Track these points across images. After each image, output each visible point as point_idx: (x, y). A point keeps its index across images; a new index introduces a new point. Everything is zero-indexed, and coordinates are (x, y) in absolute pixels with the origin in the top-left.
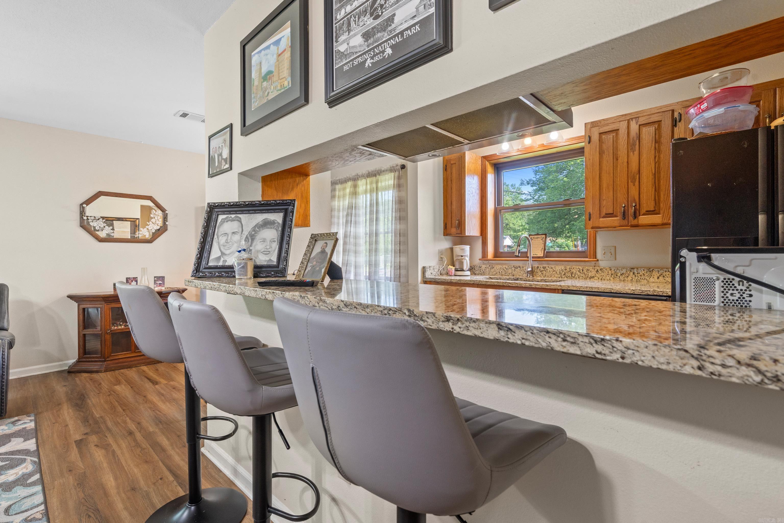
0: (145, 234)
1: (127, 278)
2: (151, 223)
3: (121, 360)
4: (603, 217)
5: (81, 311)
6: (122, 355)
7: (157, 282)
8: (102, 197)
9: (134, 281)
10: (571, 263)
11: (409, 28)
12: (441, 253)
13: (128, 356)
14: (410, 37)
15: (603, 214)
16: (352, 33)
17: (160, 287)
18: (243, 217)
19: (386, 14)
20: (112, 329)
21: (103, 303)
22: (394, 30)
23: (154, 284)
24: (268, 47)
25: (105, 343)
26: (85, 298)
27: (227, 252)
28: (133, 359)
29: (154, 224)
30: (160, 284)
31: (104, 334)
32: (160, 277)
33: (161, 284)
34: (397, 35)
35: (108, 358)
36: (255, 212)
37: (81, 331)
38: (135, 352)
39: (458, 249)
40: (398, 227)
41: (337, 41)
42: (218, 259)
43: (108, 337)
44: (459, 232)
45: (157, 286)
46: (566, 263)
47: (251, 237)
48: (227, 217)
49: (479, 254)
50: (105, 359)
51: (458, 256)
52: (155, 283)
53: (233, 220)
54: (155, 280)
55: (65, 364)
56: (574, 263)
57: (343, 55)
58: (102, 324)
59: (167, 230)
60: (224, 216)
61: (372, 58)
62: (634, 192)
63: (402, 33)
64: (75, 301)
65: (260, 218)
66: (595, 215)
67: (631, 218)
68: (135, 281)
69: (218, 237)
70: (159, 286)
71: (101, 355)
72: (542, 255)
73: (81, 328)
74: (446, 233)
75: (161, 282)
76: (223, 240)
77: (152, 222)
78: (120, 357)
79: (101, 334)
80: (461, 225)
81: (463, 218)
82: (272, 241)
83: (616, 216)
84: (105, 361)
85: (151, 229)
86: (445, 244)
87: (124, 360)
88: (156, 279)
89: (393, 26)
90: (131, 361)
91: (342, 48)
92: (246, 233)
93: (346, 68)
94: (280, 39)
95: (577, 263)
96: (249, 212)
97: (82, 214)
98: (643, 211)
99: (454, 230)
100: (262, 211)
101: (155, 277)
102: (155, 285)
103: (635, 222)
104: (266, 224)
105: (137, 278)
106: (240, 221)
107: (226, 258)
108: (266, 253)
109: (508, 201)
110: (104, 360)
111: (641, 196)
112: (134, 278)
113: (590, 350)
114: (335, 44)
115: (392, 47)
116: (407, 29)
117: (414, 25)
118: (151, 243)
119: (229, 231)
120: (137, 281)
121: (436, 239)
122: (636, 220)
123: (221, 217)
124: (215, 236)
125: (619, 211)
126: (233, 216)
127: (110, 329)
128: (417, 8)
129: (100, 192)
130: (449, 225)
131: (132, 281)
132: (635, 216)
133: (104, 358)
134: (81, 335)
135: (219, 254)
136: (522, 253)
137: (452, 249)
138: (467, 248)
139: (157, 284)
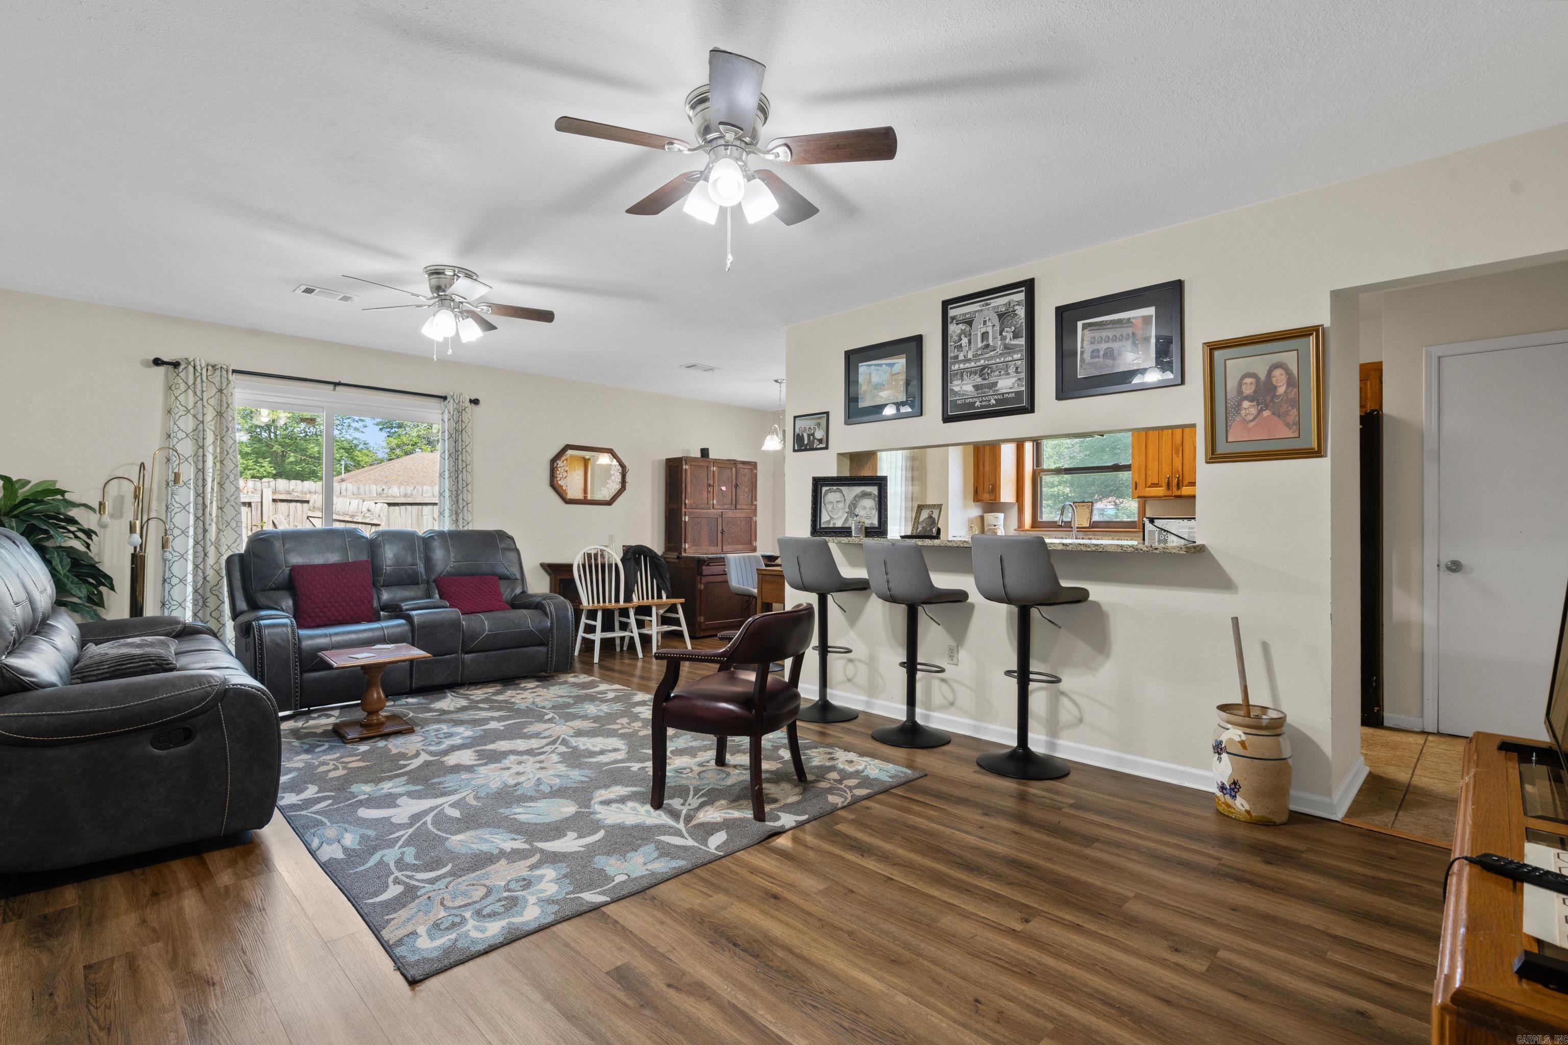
0: (605, 494)
4: (1149, 487)
10: (1119, 534)
11: (1008, 393)
12: (971, 521)
14: (1007, 398)
15: (1149, 484)
16: (964, 382)
18: (844, 489)
19: (992, 380)
22: (997, 390)
24: (880, 365)
26: (556, 567)
27: (835, 517)
29: (613, 482)
34: (1000, 394)
36: (854, 485)
39: (990, 517)
40: (910, 488)
41: (951, 383)
42: (829, 522)
44: (992, 498)
46: (1114, 534)
47: (853, 505)
48: (829, 489)
49: (1014, 524)
51: (991, 525)
53: (835, 491)
56: (1122, 534)
57: (956, 393)
59: (626, 490)
60: (827, 488)
61: (981, 402)
62: (1177, 463)
63: (1003, 394)
65: (858, 490)
66: (1141, 484)
67: (1175, 489)
69: (825, 505)
72: (1088, 526)
74: (977, 498)
76: (829, 507)
80: (995, 489)
81: (998, 483)
82: (871, 509)
83: (1161, 487)
85: (612, 489)
86: (975, 512)
89: (996, 388)
91: (956, 389)
92: (848, 502)
93: (959, 402)
94: (895, 364)
95: (1125, 534)
96: (849, 485)
97: (553, 470)
98: (1186, 482)
99: (986, 496)
100: (859, 485)
103: (1178, 493)
104: (865, 495)
106: (841, 492)
107: (835, 521)
108: (869, 518)
109: (1047, 464)
111: (1184, 468)
113: (1094, 549)
114: (949, 384)
115: (995, 400)
116: (1006, 393)
117: (1012, 392)
118: (612, 505)
119: (834, 500)
121: (965, 506)
122: (1179, 491)
123: (824, 489)
124: (823, 504)
125: (1164, 482)
126: (835, 488)
128: (1013, 384)
129: (567, 445)
130: (980, 490)
132: (1178, 487)
135: (829, 518)
136: (1065, 522)
137: (982, 518)
138: (1001, 516)
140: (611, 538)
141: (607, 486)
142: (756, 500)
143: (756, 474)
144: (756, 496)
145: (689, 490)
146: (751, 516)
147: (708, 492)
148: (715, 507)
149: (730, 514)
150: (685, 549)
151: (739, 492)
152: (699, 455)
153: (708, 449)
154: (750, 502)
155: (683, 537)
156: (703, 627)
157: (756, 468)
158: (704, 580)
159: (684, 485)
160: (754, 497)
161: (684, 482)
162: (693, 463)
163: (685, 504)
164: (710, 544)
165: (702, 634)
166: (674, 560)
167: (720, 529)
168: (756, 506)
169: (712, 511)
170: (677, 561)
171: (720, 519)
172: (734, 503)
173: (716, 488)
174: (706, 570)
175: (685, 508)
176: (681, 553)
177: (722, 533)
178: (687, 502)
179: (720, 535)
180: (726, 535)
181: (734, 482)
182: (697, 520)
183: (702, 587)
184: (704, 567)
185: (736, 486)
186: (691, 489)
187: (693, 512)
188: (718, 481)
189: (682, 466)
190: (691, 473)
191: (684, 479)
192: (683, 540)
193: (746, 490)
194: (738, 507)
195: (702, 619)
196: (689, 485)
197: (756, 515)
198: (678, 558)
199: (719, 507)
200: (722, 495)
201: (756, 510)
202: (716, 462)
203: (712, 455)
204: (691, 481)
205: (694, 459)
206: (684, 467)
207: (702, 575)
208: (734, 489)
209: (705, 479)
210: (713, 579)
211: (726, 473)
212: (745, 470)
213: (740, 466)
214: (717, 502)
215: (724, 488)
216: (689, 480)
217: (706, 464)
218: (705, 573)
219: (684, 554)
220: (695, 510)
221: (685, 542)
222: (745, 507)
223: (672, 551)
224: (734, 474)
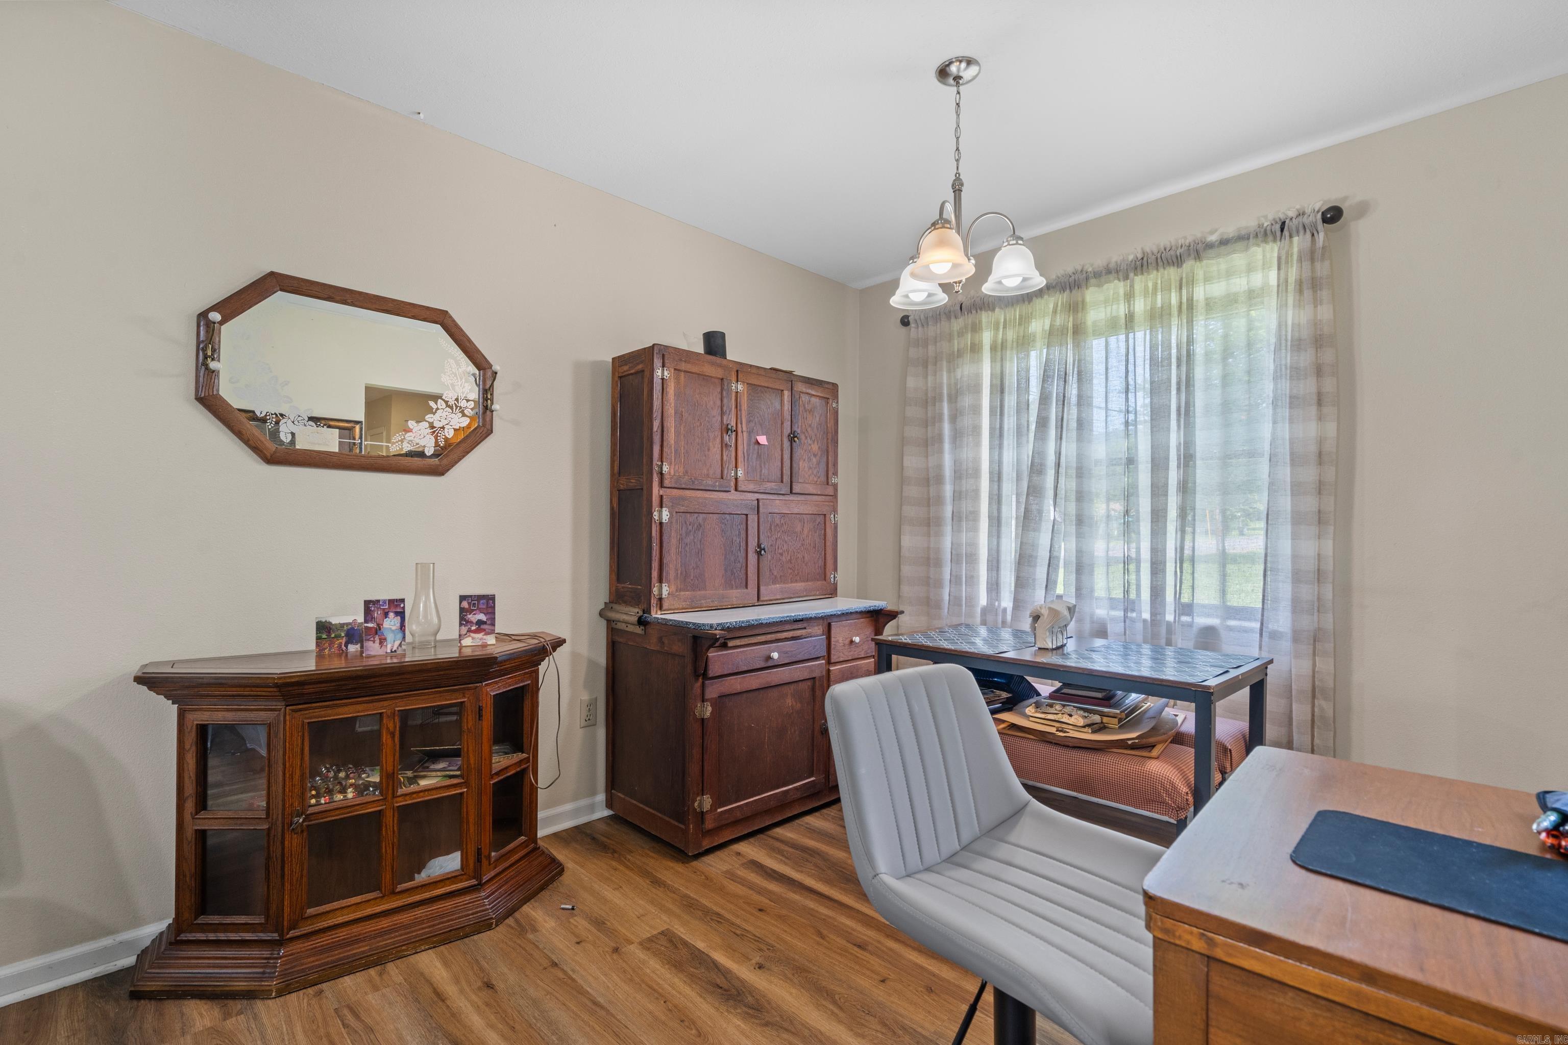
0: (422, 443)
1: (367, 603)
2: (444, 405)
3: (342, 933)
5: (191, 738)
6: (345, 911)
7: (470, 617)
8: (280, 297)
9: (391, 615)
13: (368, 911)
17: (480, 635)
20: (311, 810)
21: (280, 705)
23: (461, 625)
25: (283, 868)
26: (209, 685)
28: (385, 923)
29: (451, 408)
30: (480, 623)
31: (280, 829)
32: (480, 597)
33: (484, 623)
35: (293, 927)
37: (187, 816)
38: (394, 893)
43: (294, 842)
45: (470, 631)
50: (281, 935)
52: (462, 618)
54: (462, 610)
55: (126, 946)
58: (273, 788)
59: (492, 432)
64: (168, 697)
68: (397, 614)
70: (475, 632)
71: (267, 917)
73: (190, 805)
75: (482, 617)
77: (446, 402)
78: (340, 920)
79: (269, 829)
84: (280, 943)
85: (443, 428)
87: (356, 929)
88: (465, 604)
90: (382, 933)
97: (204, 350)
101: (462, 598)
102: (464, 630)
105: (403, 601)
110: (275, 936)
112: (391, 602)
118: (442, 474)
120: (401, 614)
127: (305, 805)
129: (272, 274)
131: (386, 615)
133: (278, 928)
134: (189, 834)
139: (471, 622)
140: (424, 572)
141: (429, 417)
142: (836, 474)
143: (836, 413)
144: (835, 464)
145: (671, 436)
146: (825, 510)
147: (724, 446)
148: (742, 487)
149: (777, 505)
150: (660, 599)
151: (798, 452)
152: (699, 347)
153: (723, 335)
154: (823, 479)
155: (655, 565)
156: (709, 824)
157: (836, 397)
158: (713, 690)
159: (656, 424)
160: (830, 467)
161: (656, 414)
162: (683, 366)
163: (661, 474)
164: (729, 584)
165: (706, 844)
166: (631, 628)
167: (753, 543)
168: (835, 486)
169: (733, 496)
170: (639, 630)
171: (753, 518)
172: (786, 478)
173: (743, 438)
174: (717, 659)
175: (661, 485)
176: (647, 611)
177: (759, 554)
178: (665, 469)
179: (752, 558)
180: (767, 557)
181: (787, 424)
182: (691, 518)
183: (708, 711)
184: (712, 654)
185: (793, 437)
186: (678, 434)
187: (683, 499)
188: (749, 422)
189: (652, 371)
190: (677, 395)
191: (657, 403)
192: (655, 574)
193: (815, 447)
194: (797, 488)
195: (706, 802)
196: (671, 424)
197: (835, 511)
198: (641, 622)
199: (751, 487)
200: (759, 456)
201: (835, 496)
202: (741, 370)
203: (734, 353)
204: (679, 415)
205: (687, 356)
206: (658, 373)
207: (705, 676)
208: (787, 444)
209: (716, 412)
210: (736, 684)
211: (770, 405)
212: (811, 400)
213: (800, 387)
214: (747, 473)
215: (763, 440)
216: (670, 411)
217: (717, 373)
218: (715, 669)
219: (656, 614)
220: (688, 493)
221: (660, 581)
222: (811, 489)
223: (627, 603)
224: (787, 406)
